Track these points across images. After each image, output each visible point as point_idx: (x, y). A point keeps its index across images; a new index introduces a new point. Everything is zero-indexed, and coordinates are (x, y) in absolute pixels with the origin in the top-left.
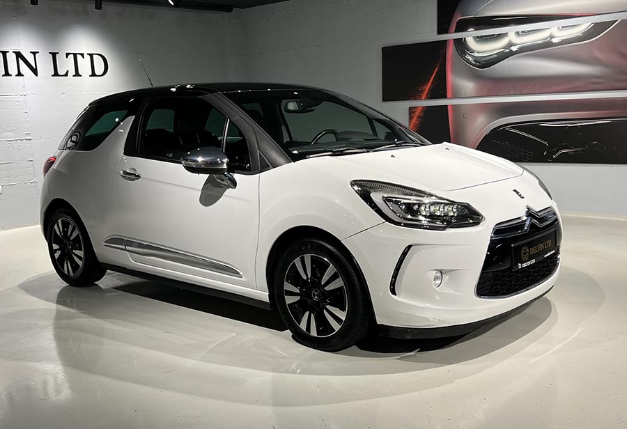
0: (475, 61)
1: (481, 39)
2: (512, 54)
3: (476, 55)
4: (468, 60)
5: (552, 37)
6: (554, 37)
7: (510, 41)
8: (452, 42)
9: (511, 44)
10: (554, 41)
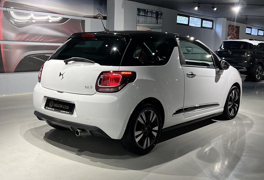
0: (15, 23)
1: (17, 14)
2: (32, 23)
3: (16, 20)
4: (11, 22)
5: (49, 19)
6: (49, 20)
7: (32, 17)
8: (2, 11)
9: (32, 19)
10: (50, 21)
